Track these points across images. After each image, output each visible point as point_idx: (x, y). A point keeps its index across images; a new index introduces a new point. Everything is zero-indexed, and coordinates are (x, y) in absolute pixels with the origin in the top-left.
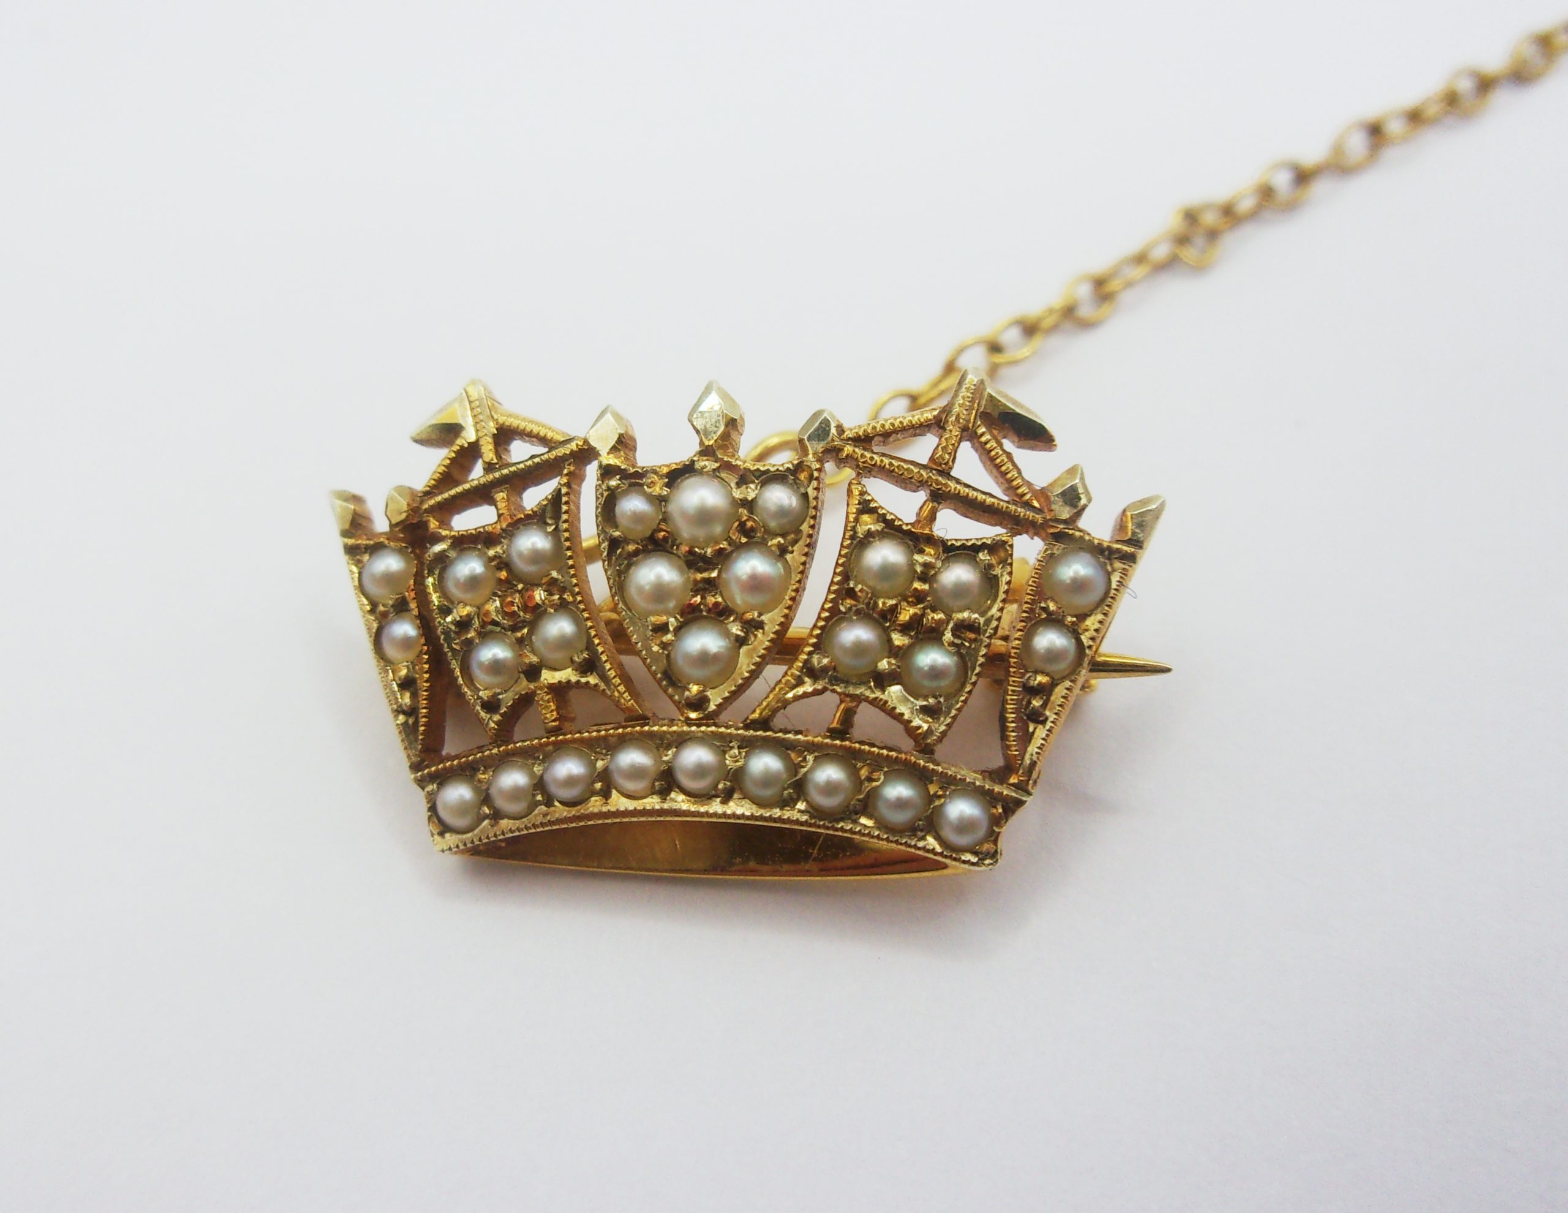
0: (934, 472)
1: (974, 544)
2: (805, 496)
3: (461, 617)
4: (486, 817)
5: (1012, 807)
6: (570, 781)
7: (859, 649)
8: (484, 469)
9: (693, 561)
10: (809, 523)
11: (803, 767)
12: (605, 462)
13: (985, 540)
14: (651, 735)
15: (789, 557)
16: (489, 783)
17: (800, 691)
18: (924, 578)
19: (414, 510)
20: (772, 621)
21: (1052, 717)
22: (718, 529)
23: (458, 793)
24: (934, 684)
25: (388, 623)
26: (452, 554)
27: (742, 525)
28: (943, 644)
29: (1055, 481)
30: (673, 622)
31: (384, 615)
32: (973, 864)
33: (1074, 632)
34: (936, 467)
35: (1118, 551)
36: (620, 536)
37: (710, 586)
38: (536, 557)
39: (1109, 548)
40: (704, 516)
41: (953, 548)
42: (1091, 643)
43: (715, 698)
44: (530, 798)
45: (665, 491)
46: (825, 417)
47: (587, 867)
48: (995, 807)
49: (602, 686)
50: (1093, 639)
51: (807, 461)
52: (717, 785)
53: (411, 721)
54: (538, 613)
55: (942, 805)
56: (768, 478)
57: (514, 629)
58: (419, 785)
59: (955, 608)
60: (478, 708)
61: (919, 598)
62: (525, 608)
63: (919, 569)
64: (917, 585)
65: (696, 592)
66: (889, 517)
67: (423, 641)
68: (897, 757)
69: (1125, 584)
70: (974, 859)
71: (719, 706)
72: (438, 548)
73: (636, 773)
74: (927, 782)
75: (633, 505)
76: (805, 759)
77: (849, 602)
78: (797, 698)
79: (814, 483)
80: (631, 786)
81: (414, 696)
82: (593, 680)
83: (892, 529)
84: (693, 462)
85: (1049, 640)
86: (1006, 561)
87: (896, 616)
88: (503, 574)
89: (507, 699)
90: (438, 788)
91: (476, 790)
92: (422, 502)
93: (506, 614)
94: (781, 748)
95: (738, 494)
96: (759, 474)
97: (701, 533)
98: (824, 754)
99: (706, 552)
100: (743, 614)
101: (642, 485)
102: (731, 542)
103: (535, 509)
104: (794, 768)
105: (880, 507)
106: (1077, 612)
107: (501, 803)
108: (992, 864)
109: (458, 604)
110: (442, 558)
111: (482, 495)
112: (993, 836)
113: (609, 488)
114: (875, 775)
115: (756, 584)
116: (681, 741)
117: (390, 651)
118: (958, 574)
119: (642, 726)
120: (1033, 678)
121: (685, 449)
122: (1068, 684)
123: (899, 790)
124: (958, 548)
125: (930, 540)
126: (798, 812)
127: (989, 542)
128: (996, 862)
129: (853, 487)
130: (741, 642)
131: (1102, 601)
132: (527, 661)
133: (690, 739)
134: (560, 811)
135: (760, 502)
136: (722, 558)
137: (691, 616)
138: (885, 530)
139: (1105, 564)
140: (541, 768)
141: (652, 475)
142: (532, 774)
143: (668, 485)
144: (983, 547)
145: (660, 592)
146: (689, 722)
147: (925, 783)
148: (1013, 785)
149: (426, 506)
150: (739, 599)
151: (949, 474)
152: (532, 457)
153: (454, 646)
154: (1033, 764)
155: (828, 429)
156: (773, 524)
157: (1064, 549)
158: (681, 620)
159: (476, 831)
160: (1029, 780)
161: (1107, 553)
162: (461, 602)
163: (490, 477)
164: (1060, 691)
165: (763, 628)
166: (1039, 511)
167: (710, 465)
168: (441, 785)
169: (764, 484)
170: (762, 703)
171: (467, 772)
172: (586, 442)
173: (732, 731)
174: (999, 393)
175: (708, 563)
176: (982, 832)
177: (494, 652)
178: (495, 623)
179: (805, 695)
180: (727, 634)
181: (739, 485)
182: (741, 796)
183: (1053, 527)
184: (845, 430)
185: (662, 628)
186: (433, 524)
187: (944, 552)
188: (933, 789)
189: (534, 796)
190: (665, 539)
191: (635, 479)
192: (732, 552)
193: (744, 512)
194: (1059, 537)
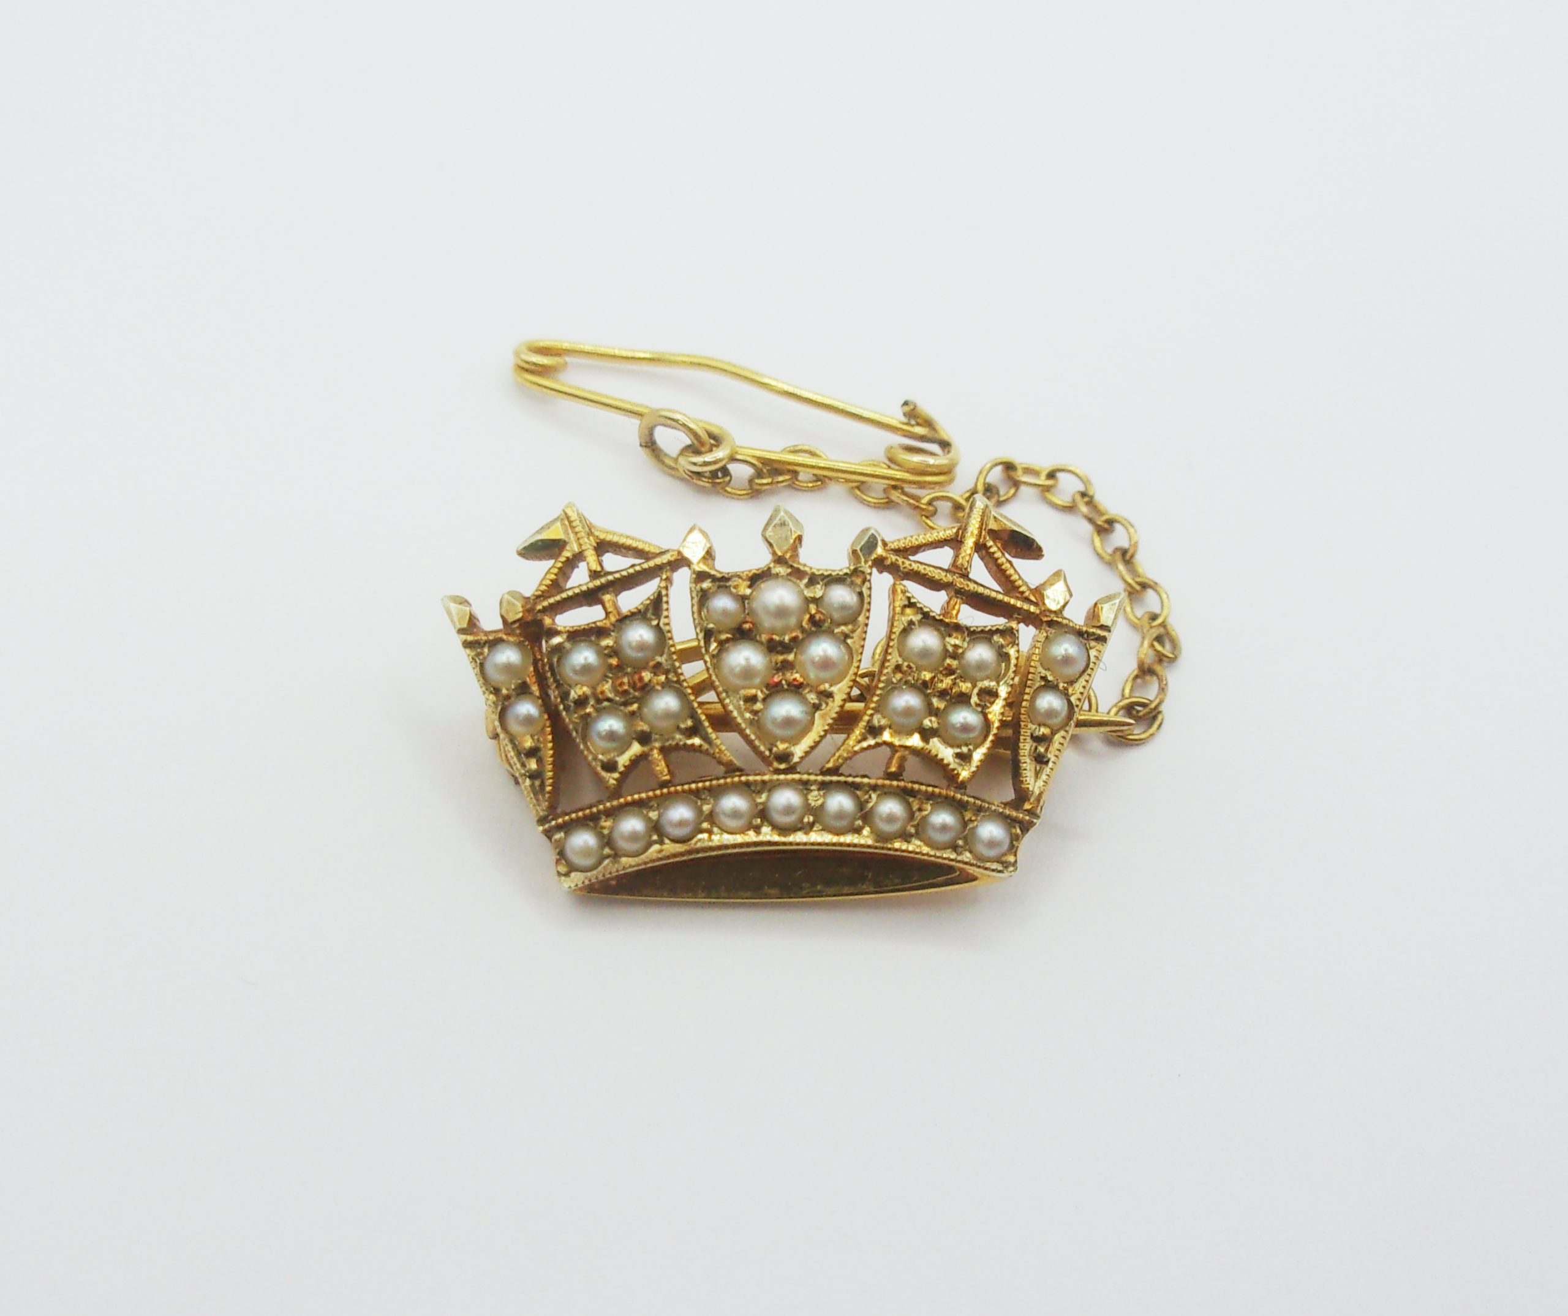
0: (957, 575)
1: (990, 630)
2: (861, 594)
3: (579, 696)
4: (608, 856)
5: (1026, 827)
6: (681, 823)
7: (908, 712)
8: (590, 576)
9: (772, 647)
10: (865, 615)
11: (870, 802)
12: (697, 569)
13: (998, 627)
14: (747, 784)
15: (849, 641)
16: (612, 829)
17: (865, 744)
18: (954, 656)
19: (528, 611)
20: (839, 690)
21: (1053, 759)
22: (793, 621)
23: (583, 840)
24: (964, 736)
25: (511, 705)
26: (568, 645)
27: (812, 617)
28: (971, 706)
29: (1045, 582)
30: (760, 695)
31: (508, 697)
32: (1000, 872)
33: (1066, 695)
34: (958, 572)
35: (1093, 634)
36: (713, 628)
37: (786, 666)
38: (642, 646)
39: (1087, 632)
40: (781, 612)
41: (974, 632)
42: (1078, 703)
43: (798, 751)
44: (647, 838)
45: (748, 591)
46: (873, 534)
47: (682, 898)
48: (1015, 827)
49: (706, 746)
50: (1079, 700)
51: (860, 567)
52: (803, 820)
53: (537, 783)
54: (646, 690)
55: (973, 828)
56: (832, 580)
57: (626, 704)
58: (546, 835)
59: (978, 679)
60: (599, 769)
61: (950, 671)
62: (633, 686)
63: (950, 649)
64: (948, 661)
65: (778, 670)
66: (926, 610)
67: (546, 717)
68: (940, 793)
69: (1100, 658)
70: (1000, 868)
71: (802, 758)
72: (557, 640)
73: (735, 814)
74: (963, 811)
75: (723, 603)
76: (870, 797)
77: (899, 676)
78: (864, 749)
79: (867, 584)
80: (732, 823)
81: (540, 761)
82: (697, 741)
83: (927, 619)
84: (769, 569)
85: (1049, 701)
86: (1014, 643)
87: (935, 685)
88: (614, 661)
89: (623, 760)
90: (565, 835)
91: (600, 835)
92: (535, 604)
93: (617, 693)
94: (852, 788)
95: (808, 593)
96: (822, 577)
97: (779, 624)
98: (886, 793)
99: (784, 639)
100: (817, 687)
101: (726, 587)
102: (803, 630)
103: (639, 608)
104: (861, 805)
105: (918, 602)
106: (1067, 680)
107: (623, 845)
108: (1013, 871)
109: (576, 685)
110: (559, 648)
111: (590, 597)
112: (1013, 849)
113: (702, 590)
114: (924, 806)
115: (826, 664)
116: (769, 787)
117: (515, 728)
118: (980, 653)
119: (740, 776)
120: (1038, 730)
121: (761, 559)
122: (1062, 733)
123: (943, 818)
124: (979, 632)
125: (958, 628)
126: (865, 838)
127: (1001, 628)
128: (1016, 869)
129: (897, 587)
130: (816, 707)
131: (1084, 671)
132: (639, 728)
133: (779, 784)
134: (670, 847)
135: (826, 599)
136: (794, 644)
137: (774, 690)
138: (923, 620)
139: (1086, 644)
140: (656, 813)
141: (736, 579)
142: (648, 820)
143: (750, 587)
144: (998, 631)
145: (748, 673)
146: (778, 771)
147: (961, 813)
148: (1026, 810)
149: (539, 607)
150: (813, 674)
151: (968, 576)
152: (633, 566)
153: (574, 720)
154: (1040, 794)
155: (875, 542)
156: (836, 616)
157: (1055, 633)
158: (767, 692)
159: (600, 868)
160: (1037, 806)
161: (1086, 636)
162: (579, 684)
163: (597, 583)
164: (1057, 738)
165: (833, 697)
166: (1036, 604)
167: (781, 570)
168: (568, 833)
169: (826, 585)
170: (835, 754)
171: (590, 821)
172: (679, 553)
173: (812, 778)
174: (1001, 515)
175: (786, 648)
176: (1006, 846)
177: (611, 724)
178: (609, 700)
179: (870, 747)
180: (804, 701)
181: (808, 585)
182: (821, 828)
183: (1047, 616)
184: (888, 543)
185: (753, 699)
186: (547, 621)
187: (968, 635)
188: (968, 815)
189: (650, 836)
190: (750, 630)
191: (722, 582)
192: (803, 639)
193: (813, 609)
194: (1051, 624)
